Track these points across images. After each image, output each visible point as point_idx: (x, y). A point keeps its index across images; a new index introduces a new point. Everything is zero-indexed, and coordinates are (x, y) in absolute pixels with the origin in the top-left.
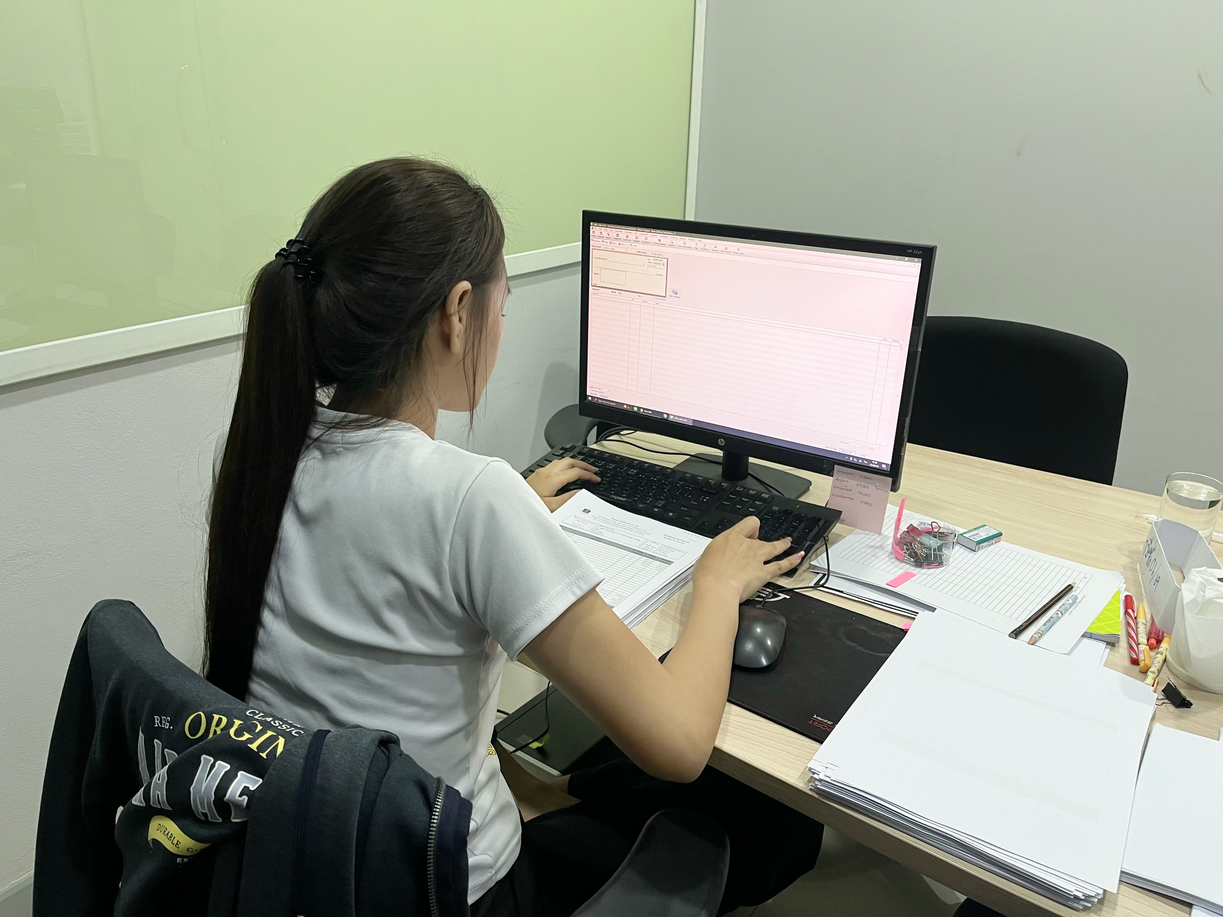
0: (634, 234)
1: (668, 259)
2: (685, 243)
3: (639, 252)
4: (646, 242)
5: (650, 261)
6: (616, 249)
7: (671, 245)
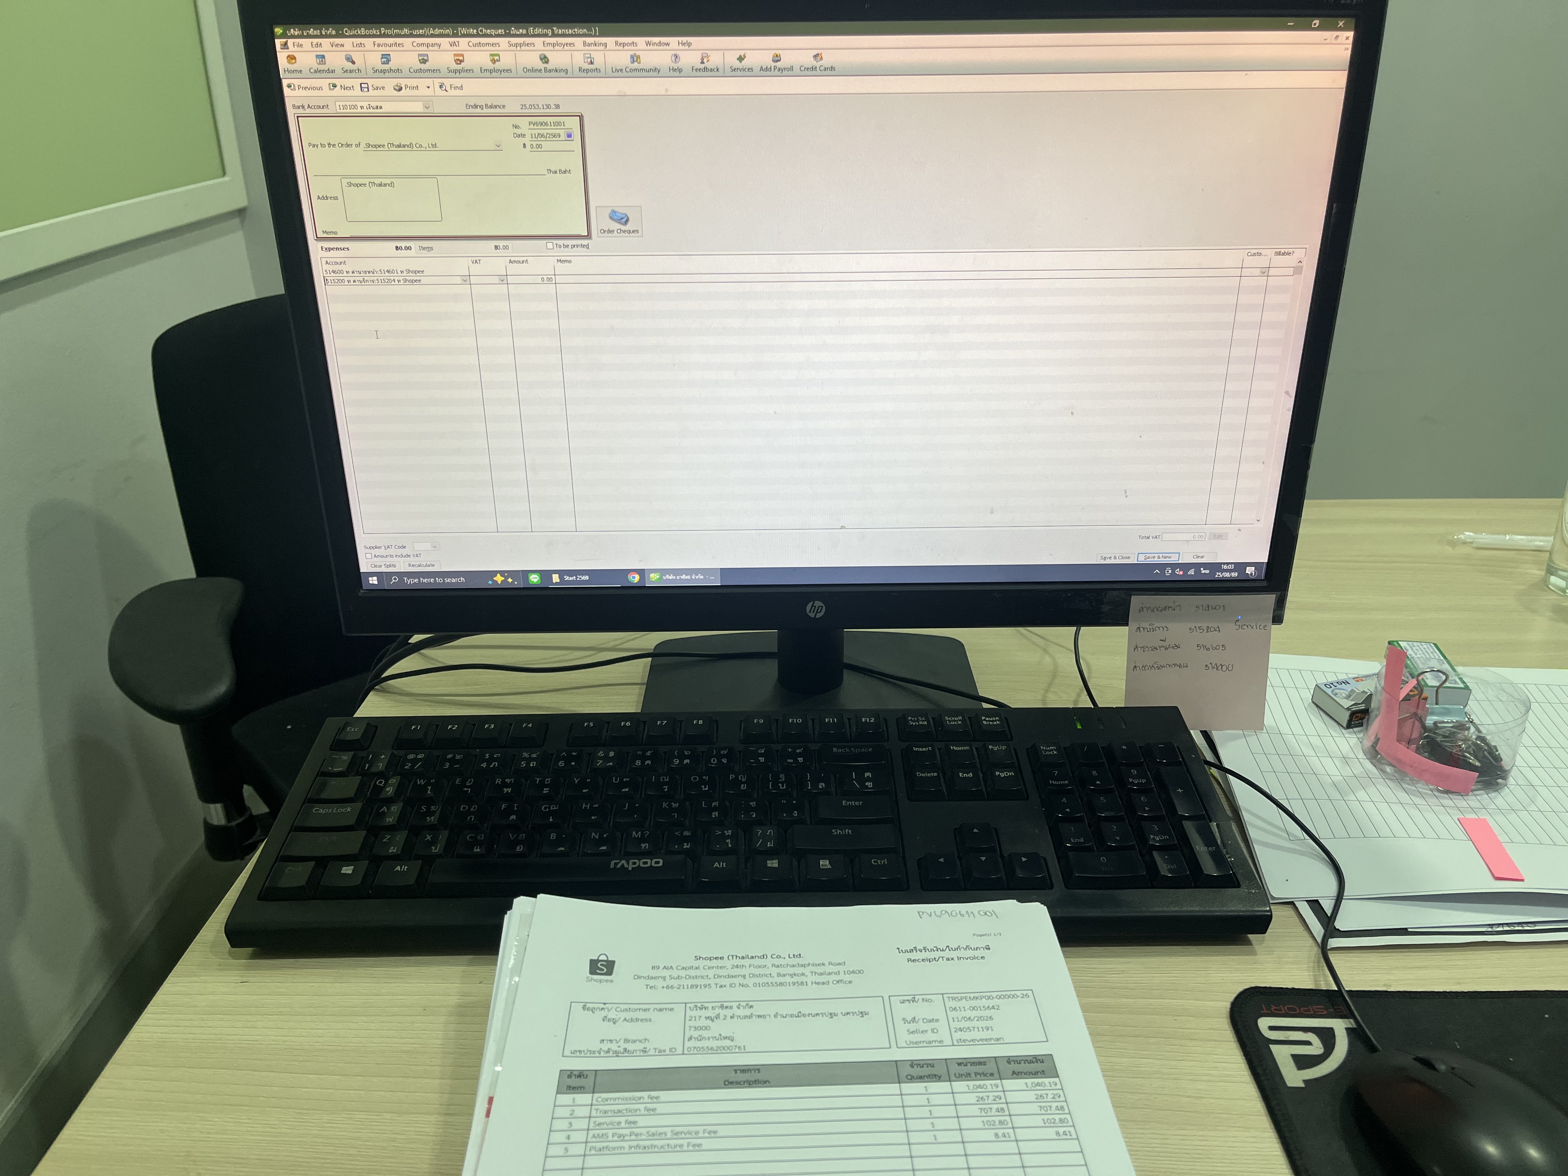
0: (448, 47)
1: (581, 117)
2: (635, 58)
3: (476, 107)
4: (495, 70)
5: (518, 131)
6: (388, 108)
7: (587, 71)
